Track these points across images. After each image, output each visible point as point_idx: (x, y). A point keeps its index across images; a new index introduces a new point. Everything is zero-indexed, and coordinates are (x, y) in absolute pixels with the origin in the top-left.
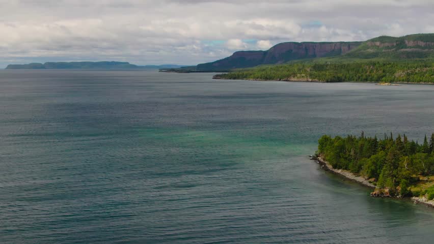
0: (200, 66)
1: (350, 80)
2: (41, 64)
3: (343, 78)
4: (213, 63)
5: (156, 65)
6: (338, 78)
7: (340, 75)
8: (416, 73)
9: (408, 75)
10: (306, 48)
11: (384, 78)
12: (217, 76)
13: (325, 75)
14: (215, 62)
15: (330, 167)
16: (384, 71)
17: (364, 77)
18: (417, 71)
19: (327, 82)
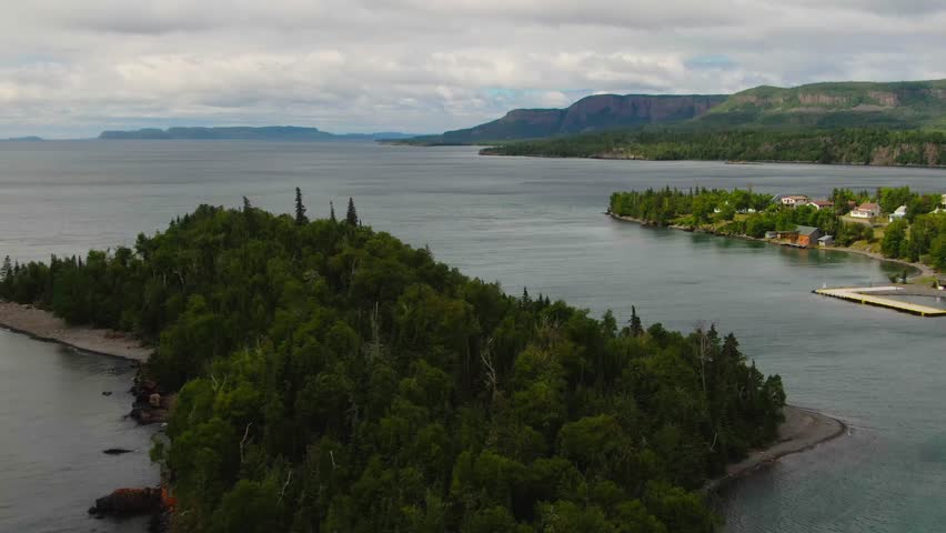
0: (448, 134)
1: (692, 157)
2: (160, 130)
3: (682, 154)
4: (471, 130)
5: (366, 133)
6: (675, 154)
7: (677, 149)
8: (790, 147)
9: (778, 149)
10: (633, 105)
11: (742, 155)
12: (486, 150)
13: (656, 150)
14: (475, 128)
15: (617, 216)
16: (743, 144)
17: (713, 153)
18: (791, 144)
19: (657, 159)
